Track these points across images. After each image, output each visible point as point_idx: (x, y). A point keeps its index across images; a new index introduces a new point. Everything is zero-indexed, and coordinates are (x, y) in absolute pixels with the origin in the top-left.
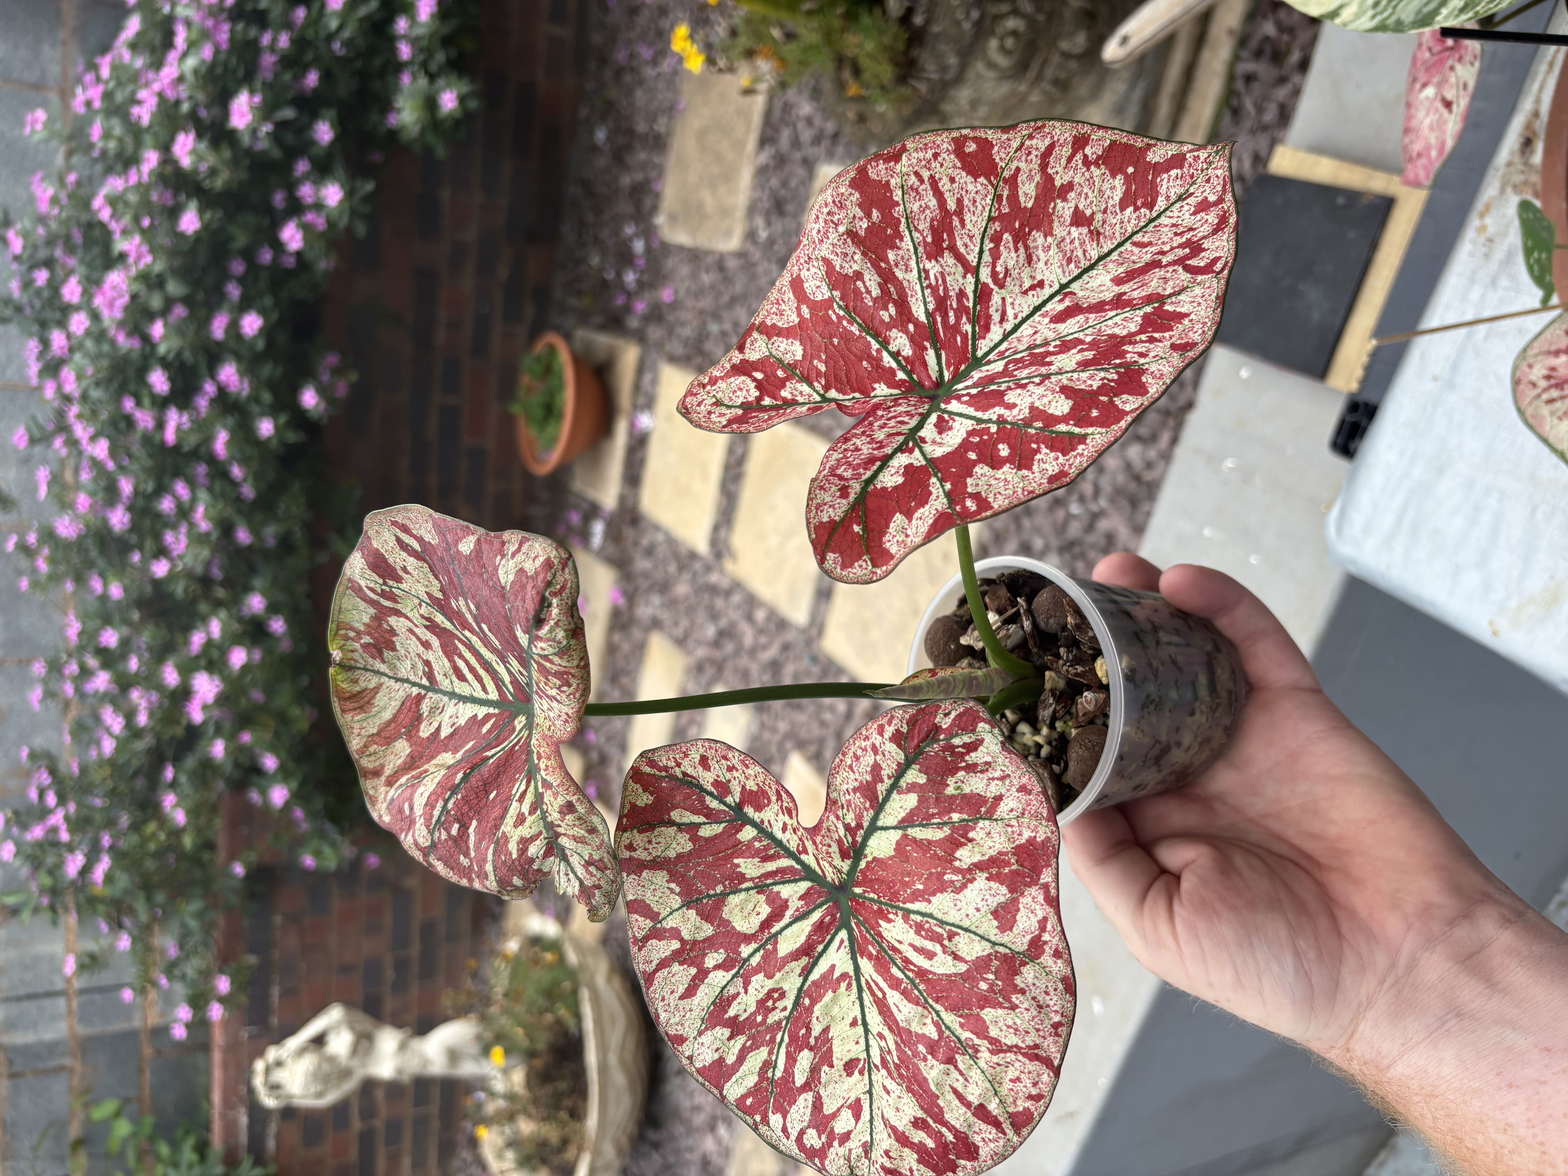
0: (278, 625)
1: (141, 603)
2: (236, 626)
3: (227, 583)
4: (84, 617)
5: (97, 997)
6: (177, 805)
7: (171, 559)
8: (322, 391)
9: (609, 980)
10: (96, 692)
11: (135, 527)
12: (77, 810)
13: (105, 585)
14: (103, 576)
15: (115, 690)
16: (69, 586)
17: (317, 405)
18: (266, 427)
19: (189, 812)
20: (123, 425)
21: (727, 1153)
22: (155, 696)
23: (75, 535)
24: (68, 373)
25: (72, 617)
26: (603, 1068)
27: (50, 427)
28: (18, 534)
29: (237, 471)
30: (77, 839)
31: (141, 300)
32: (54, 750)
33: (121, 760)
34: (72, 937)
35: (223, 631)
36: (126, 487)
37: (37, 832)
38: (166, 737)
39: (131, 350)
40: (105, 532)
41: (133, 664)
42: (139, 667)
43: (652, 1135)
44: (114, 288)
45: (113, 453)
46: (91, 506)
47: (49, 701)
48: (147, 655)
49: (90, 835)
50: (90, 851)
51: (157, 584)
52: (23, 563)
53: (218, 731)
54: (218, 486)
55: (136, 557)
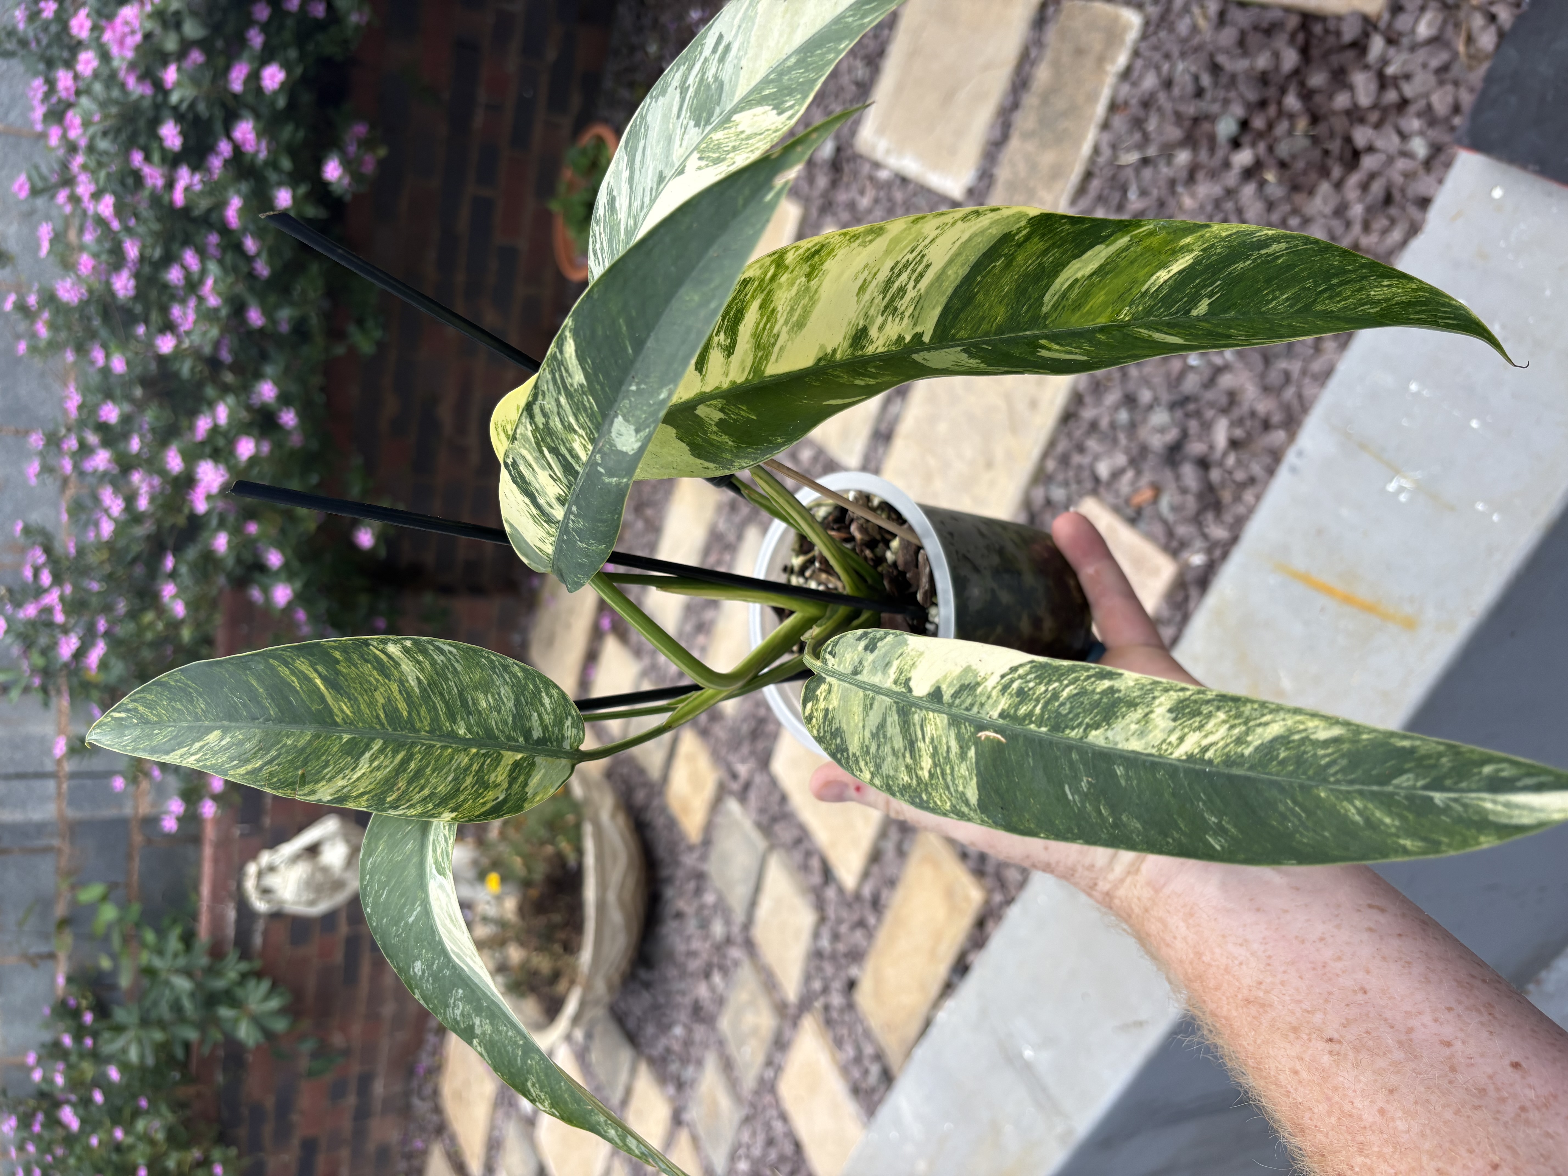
0: (289, 418)
1: (145, 382)
2: (244, 415)
3: (237, 368)
4: (85, 390)
5: (89, 783)
6: (175, 597)
7: (178, 337)
8: (347, 164)
9: (613, 817)
10: (95, 471)
11: (140, 295)
12: (73, 592)
13: (108, 356)
14: (105, 346)
15: (116, 470)
16: (70, 356)
17: (340, 178)
18: (284, 198)
19: (188, 605)
20: (130, 181)
21: (721, 1001)
22: (157, 481)
23: (76, 300)
24: (74, 117)
25: (72, 389)
26: (601, 906)
27: (54, 179)
28: (17, 293)
29: (250, 245)
30: (72, 621)
31: (155, 40)
32: (49, 527)
33: (121, 543)
34: (64, 720)
35: (231, 416)
36: (132, 250)
37: (30, 611)
38: (167, 524)
39: (142, 97)
40: (109, 299)
41: (135, 444)
42: (141, 448)
43: (643, 974)
44: (126, 23)
45: (120, 209)
46: (94, 268)
47: (46, 476)
48: (149, 436)
49: (85, 618)
50: (85, 635)
51: (162, 360)
52: (22, 326)
53: (222, 524)
54: (229, 258)
55: (141, 330)
